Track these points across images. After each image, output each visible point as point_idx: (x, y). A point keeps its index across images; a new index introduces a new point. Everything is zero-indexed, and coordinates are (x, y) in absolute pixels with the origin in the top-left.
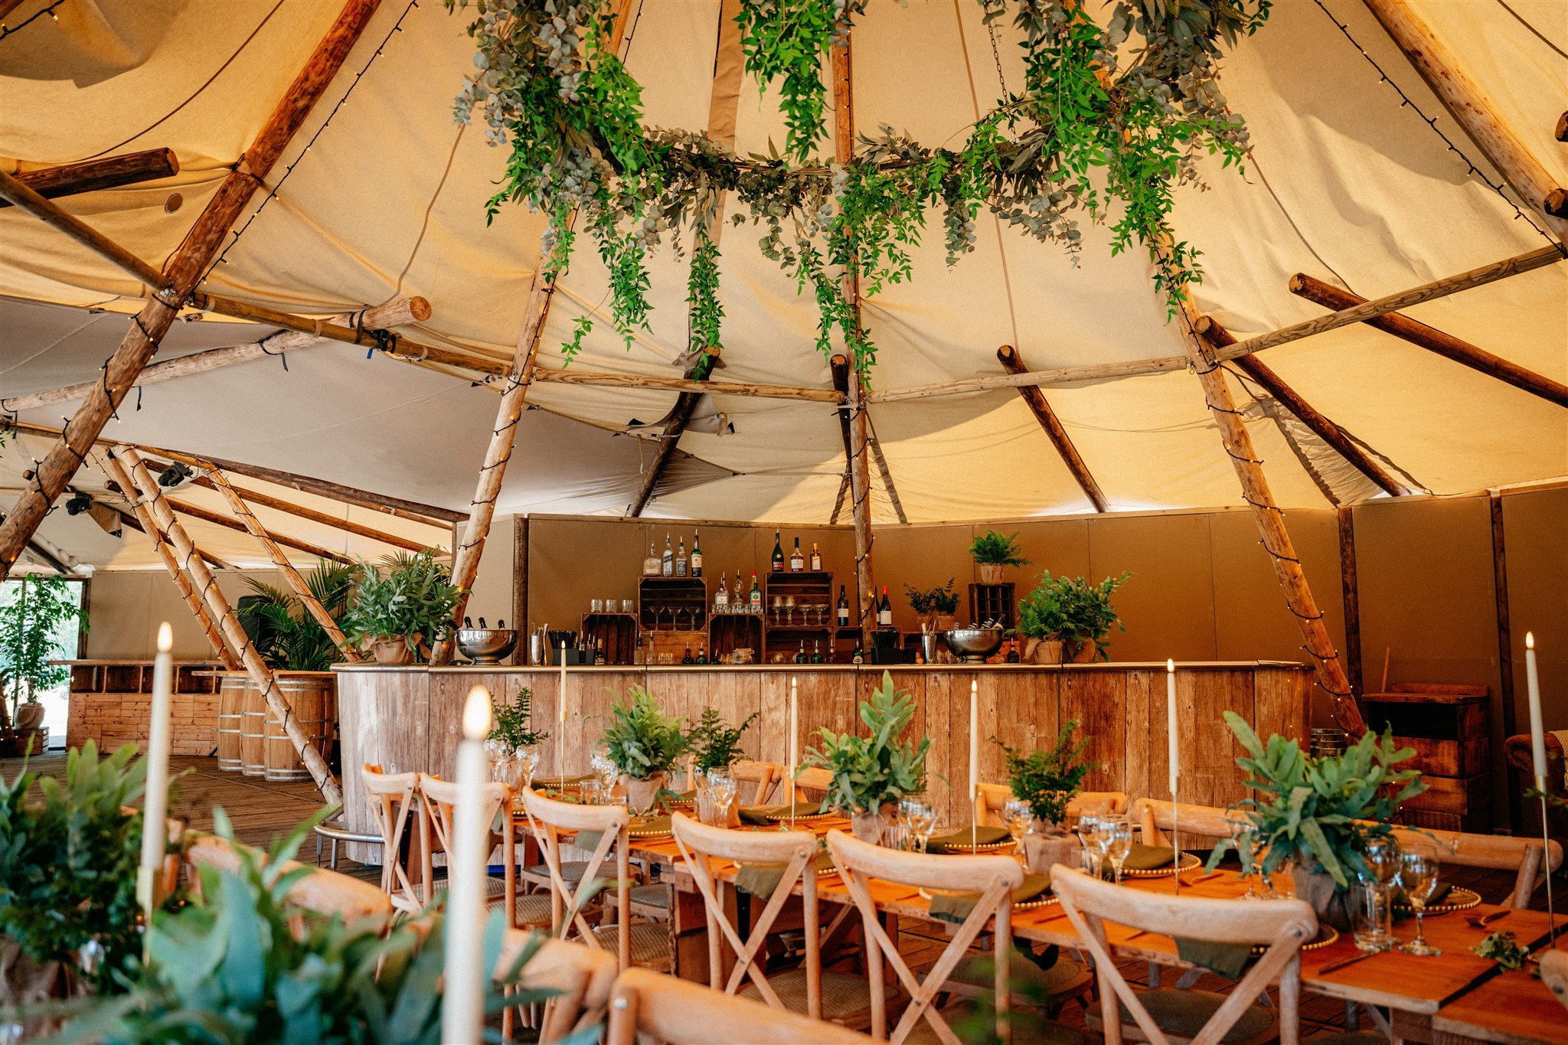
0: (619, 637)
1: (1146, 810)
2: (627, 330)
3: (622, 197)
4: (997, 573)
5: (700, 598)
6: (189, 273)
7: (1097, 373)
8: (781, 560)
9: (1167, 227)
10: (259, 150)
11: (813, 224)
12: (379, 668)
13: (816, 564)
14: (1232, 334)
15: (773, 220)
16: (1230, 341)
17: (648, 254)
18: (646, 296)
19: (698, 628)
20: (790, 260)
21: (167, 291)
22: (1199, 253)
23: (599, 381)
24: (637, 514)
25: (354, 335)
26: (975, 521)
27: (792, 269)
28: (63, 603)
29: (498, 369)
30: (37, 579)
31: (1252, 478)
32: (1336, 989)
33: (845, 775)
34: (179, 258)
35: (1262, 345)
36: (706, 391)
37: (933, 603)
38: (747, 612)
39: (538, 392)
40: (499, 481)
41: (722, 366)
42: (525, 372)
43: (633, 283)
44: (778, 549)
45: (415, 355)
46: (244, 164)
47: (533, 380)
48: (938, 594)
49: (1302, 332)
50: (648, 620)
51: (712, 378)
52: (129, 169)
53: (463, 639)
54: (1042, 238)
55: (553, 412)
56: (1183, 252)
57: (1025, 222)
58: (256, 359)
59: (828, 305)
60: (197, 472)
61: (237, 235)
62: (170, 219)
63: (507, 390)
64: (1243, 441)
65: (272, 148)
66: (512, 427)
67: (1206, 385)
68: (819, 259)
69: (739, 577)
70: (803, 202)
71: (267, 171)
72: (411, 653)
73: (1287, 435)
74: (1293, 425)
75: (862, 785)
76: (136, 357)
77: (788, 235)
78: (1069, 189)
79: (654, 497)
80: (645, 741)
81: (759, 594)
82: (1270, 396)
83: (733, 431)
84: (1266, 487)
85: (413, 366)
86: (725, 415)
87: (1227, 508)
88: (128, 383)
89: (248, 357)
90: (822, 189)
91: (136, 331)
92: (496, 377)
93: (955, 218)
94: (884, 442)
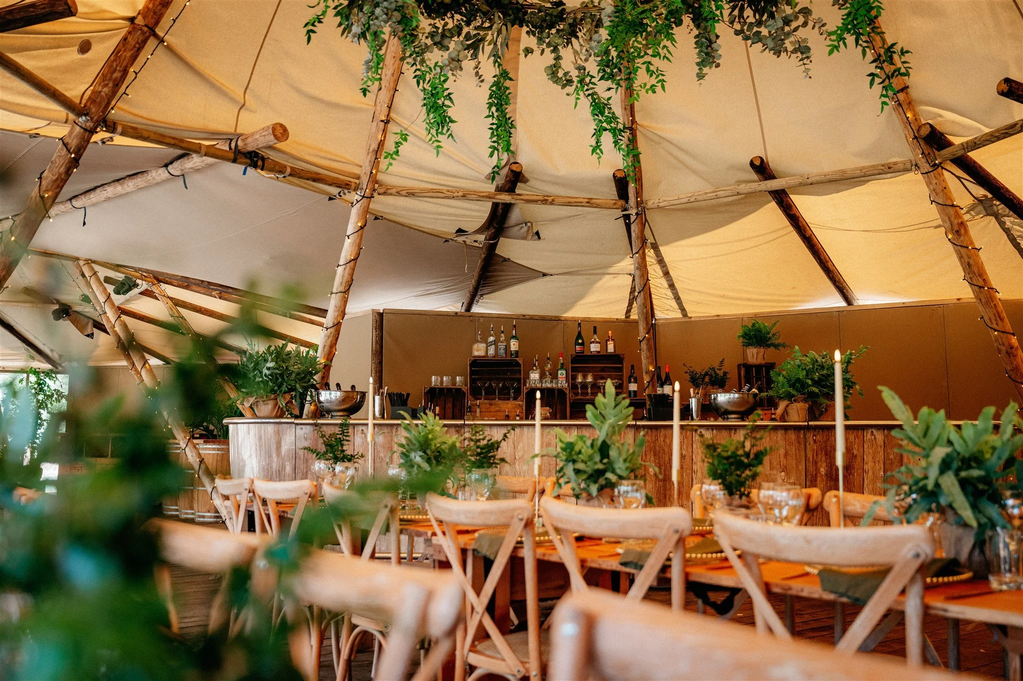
0: (454, 407)
1: (834, 500)
2: (436, 141)
3: (432, 35)
4: (761, 355)
5: (517, 376)
6: (100, 103)
7: (834, 177)
8: (582, 344)
9: (879, 30)
10: (151, 6)
11: (587, 50)
12: (259, 421)
13: (611, 348)
14: (951, 138)
15: (555, 50)
16: (950, 144)
17: (452, 78)
18: (451, 112)
19: (515, 399)
20: (570, 82)
21: (84, 118)
22: (907, 52)
23: (425, 194)
24: (468, 309)
25: (231, 155)
26: (744, 314)
27: (570, 89)
28: (55, 390)
29: (347, 185)
30: (36, 373)
31: (972, 262)
32: (957, 610)
33: (571, 464)
34: (93, 92)
35: (976, 144)
36: (513, 202)
37: (707, 379)
38: (554, 386)
39: (380, 204)
40: (352, 275)
41: (525, 181)
42: (369, 187)
43: (440, 102)
44: (579, 336)
45: (280, 172)
46: (140, 17)
47: (375, 194)
48: (711, 372)
49: (1010, 131)
50: (476, 393)
51: (517, 191)
52: (39, 11)
53: (322, 399)
54: (778, 53)
55: (394, 222)
56: (894, 52)
57: (764, 41)
58: (163, 181)
59: (600, 118)
60: (143, 285)
61: (136, 74)
62: (82, 59)
63: (355, 202)
64: (963, 231)
65: (160, 4)
66: (360, 232)
67: (929, 184)
68: (593, 80)
69: (549, 359)
70: (579, 34)
71: (157, 23)
72: (282, 409)
73: (1007, 231)
74: (1011, 222)
75: (585, 472)
76: (62, 170)
77: (568, 63)
78: (800, 12)
79: (482, 295)
80: (429, 452)
81: (564, 372)
82: (990, 196)
83: (539, 238)
84: (984, 270)
85: (280, 183)
86: (532, 224)
87: (959, 299)
88: (58, 190)
89: (158, 179)
90: (595, 23)
91: (62, 149)
92: (346, 191)
93: (704, 40)
94: (662, 245)
